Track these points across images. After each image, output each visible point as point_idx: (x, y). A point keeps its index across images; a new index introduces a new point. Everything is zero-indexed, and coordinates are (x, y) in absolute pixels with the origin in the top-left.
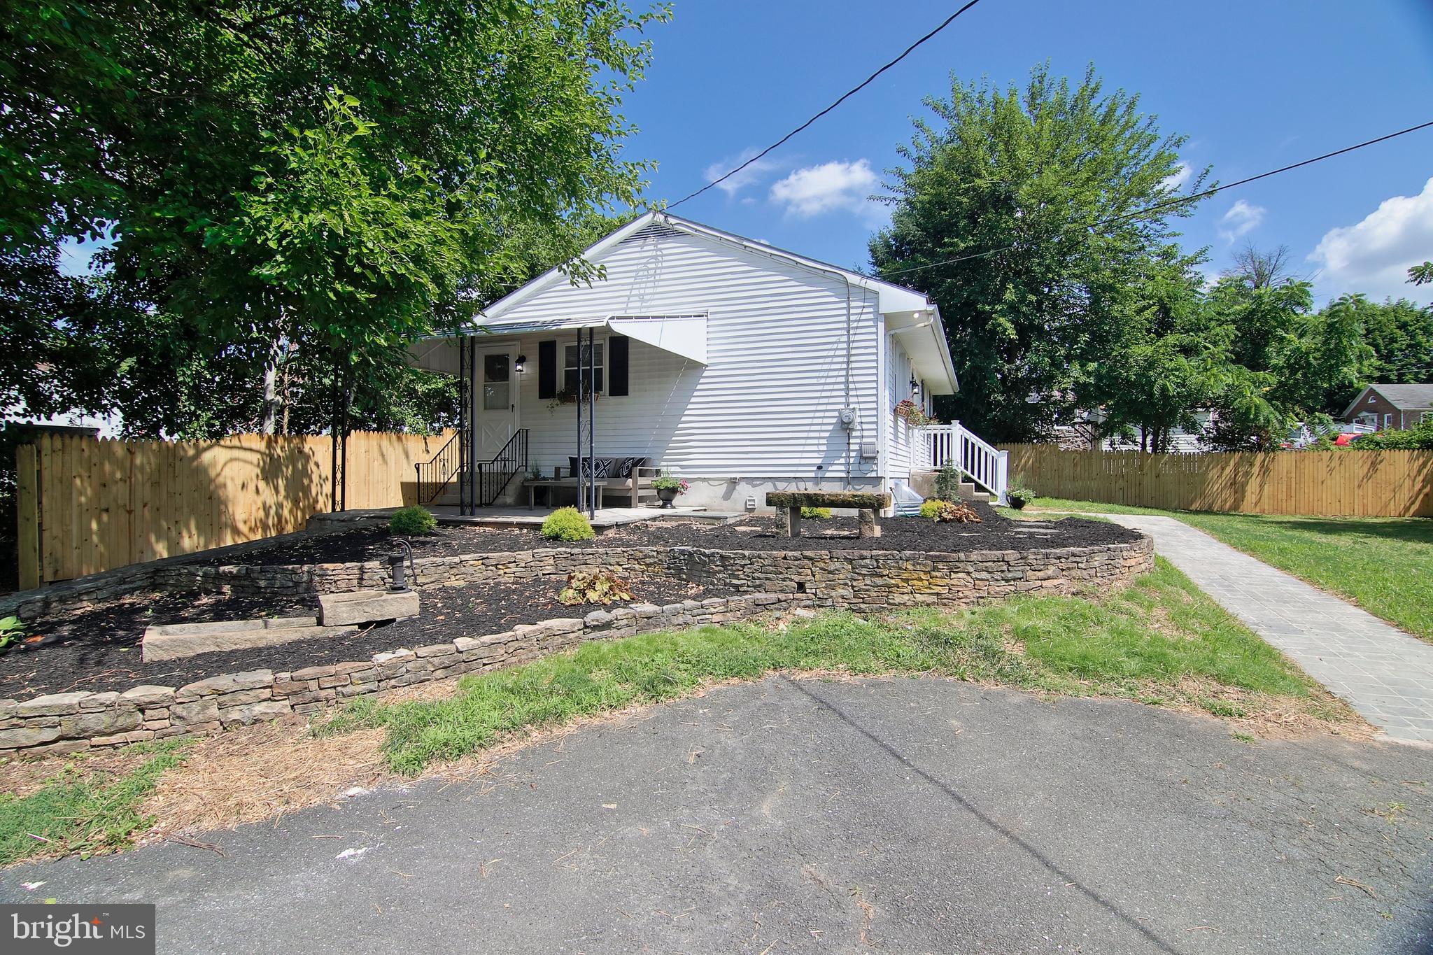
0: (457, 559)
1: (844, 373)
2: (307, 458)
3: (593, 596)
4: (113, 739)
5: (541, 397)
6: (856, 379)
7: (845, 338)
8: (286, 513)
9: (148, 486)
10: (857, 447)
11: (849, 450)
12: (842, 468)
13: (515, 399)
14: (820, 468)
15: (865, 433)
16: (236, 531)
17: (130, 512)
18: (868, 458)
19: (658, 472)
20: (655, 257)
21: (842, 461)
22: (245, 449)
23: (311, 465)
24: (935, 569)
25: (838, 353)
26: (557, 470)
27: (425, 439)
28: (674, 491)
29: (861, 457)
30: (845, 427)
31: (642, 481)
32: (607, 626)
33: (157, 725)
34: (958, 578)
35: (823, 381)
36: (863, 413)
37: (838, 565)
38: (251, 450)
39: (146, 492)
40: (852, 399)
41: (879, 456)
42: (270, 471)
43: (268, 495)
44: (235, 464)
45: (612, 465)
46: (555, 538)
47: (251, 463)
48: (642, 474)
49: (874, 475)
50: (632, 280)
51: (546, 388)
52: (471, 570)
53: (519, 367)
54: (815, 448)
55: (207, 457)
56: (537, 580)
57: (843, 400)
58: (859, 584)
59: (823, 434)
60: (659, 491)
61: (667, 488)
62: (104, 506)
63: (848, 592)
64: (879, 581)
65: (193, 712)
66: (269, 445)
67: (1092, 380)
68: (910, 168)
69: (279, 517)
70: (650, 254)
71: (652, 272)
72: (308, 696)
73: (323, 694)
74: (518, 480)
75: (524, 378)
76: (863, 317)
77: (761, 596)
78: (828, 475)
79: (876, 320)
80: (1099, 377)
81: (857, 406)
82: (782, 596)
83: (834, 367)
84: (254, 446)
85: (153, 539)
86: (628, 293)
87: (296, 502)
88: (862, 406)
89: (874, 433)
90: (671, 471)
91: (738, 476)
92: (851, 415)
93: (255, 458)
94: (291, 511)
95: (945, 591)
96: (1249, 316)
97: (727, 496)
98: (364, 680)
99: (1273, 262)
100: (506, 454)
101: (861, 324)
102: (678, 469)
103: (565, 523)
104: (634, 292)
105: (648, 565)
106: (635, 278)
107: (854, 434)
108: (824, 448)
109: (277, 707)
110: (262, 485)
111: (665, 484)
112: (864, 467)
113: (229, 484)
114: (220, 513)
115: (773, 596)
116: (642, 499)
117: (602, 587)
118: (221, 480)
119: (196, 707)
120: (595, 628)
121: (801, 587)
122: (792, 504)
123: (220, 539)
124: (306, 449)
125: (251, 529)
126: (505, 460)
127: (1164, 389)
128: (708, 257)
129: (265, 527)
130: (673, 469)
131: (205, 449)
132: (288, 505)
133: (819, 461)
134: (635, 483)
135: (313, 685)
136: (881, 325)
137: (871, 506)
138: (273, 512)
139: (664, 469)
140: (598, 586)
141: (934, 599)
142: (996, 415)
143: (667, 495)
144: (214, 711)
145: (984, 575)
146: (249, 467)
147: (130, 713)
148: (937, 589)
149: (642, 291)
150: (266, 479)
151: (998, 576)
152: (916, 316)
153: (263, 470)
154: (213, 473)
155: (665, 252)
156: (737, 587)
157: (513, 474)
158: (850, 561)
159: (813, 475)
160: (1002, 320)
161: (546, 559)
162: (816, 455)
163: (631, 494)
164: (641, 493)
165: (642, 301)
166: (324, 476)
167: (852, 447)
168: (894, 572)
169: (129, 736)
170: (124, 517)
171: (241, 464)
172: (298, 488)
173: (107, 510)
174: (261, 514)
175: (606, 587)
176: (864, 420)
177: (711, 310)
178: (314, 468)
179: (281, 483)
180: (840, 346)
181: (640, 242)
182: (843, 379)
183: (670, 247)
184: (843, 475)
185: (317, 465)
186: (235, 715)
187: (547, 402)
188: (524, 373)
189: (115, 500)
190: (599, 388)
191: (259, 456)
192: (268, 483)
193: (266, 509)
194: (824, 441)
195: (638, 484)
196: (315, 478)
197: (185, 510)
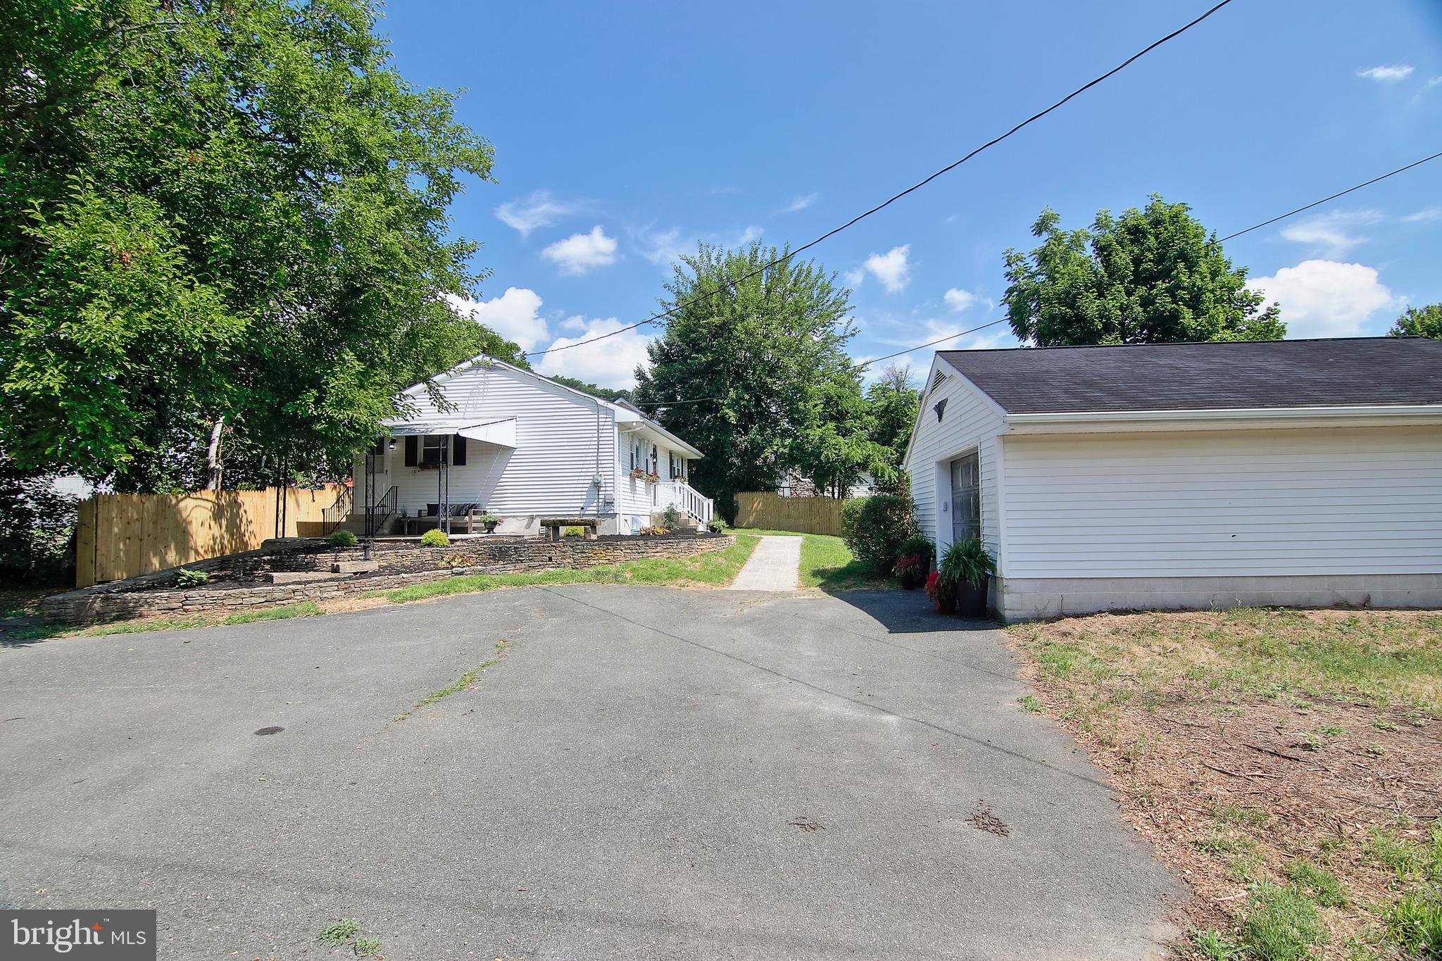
0: (383, 552)
1: (596, 454)
2: (240, 506)
3: (454, 564)
4: (284, 602)
5: (406, 465)
6: (602, 462)
7: (596, 435)
8: (226, 542)
9: (151, 524)
10: (603, 497)
11: (599, 498)
12: (595, 508)
13: (388, 466)
14: (582, 508)
15: (607, 489)
16: (197, 553)
17: (141, 540)
18: (609, 503)
19: (485, 513)
20: (484, 382)
21: (595, 504)
22: (204, 500)
23: (242, 511)
24: (608, 549)
25: (592, 443)
26: (420, 511)
27: (312, 492)
28: (495, 523)
29: (605, 502)
30: (597, 485)
31: (475, 518)
32: (462, 573)
33: (299, 597)
34: (617, 552)
35: (583, 459)
36: (606, 477)
37: (567, 549)
38: (207, 500)
39: (149, 528)
40: (600, 470)
41: (615, 502)
42: (218, 514)
43: (216, 531)
44: (198, 508)
45: (455, 509)
46: (430, 545)
47: (207, 509)
48: (475, 513)
49: (612, 512)
50: (469, 395)
51: (410, 460)
52: (390, 558)
53: (392, 446)
54: (579, 497)
55: (182, 505)
56: (423, 563)
57: (595, 470)
58: (576, 557)
59: (584, 489)
60: (486, 523)
61: (490, 522)
62: (128, 536)
63: (571, 561)
64: (584, 555)
65: (311, 594)
66: (217, 498)
67: (786, 451)
68: (672, 298)
69: (222, 544)
70: (481, 379)
71: (481, 390)
72: (351, 590)
73: (356, 589)
74: (391, 520)
75: (395, 453)
76: (606, 423)
77: (532, 564)
78: (587, 513)
79: (613, 425)
80: (792, 448)
81: (602, 473)
82: (541, 563)
83: (590, 451)
84: (210, 499)
85: (151, 555)
86: (466, 402)
87: (232, 535)
88: (605, 473)
89: (612, 489)
90: (493, 512)
91: (535, 514)
92: (599, 478)
93: (209, 505)
94: (228, 541)
95: (611, 558)
96: (886, 410)
97: (528, 526)
98: (370, 585)
99: (904, 373)
100: (384, 502)
101: (605, 427)
102: (498, 511)
103: (433, 538)
104: (469, 402)
105: (479, 555)
106: (471, 393)
107: (602, 489)
108: (585, 497)
109: (340, 593)
110: (213, 523)
111: (489, 519)
112: (607, 508)
113: (194, 522)
114: (188, 541)
115: (537, 563)
116: (474, 529)
117: (458, 560)
118: (189, 519)
119: (312, 592)
120: (456, 574)
121: (550, 559)
122: (553, 525)
123: (187, 559)
124: (239, 501)
125: (206, 552)
126: (383, 506)
127: (827, 456)
128: (515, 383)
129: (213, 551)
130: (494, 511)
131: (182, 500)
132: (227, 536)
133: (582, 505)
134: (471, 518)
135: (352, 586)
136: (616, 429)
137: (590, 525)
138: (218, 541)
139: (489, 511)
140: (456, 560)
141: (607, 561)
142: (733, 473)
143: (491, 526)
144: (318, 593)
145: (629, 551)
146: (206, 511)
147: (290, 593)
148: (608, 557)
149: (475, 402)
150: (215, 520)
151: (634, 551)
152: (634, 424)
153: (213, 513)
154: (184, 515)
155: (490, 379)
156: (521, 560)
157: (388, 515)
158: (572, 547)
159: (578, 513)
160: (727, 411)
161: (427, 554)
162: (579, 501)
163: (468, 525)
164: (474, 525)
165: (475, 408)
166: (249, 520)
167: (600, 497)
168: (590, 551)
169: (290, 601)
170: (137, 541)
171: (202, 509)
172: (234, 528)
173: (129, 539)
174: (212, 542)
175: (460, 560)
176: (607, 481)
177: (518, 415)
178: (244, 514)
179: (224, 523)
180: (594, 439)
181: (474, 372)
182: (595, 458)
183: (493, 376)
184: (596, 512)
185: (245, 512)
186: (325, 595)
187: (412, 469)
188: (395, 451)
189: (134, 532)
190: (445, 459)
191: (211, 504)
192: (216, 522)
193: (214, 539)
194: (585, 493)
195: (474, 520)
196: (244, 520)
197: (170, 539)
